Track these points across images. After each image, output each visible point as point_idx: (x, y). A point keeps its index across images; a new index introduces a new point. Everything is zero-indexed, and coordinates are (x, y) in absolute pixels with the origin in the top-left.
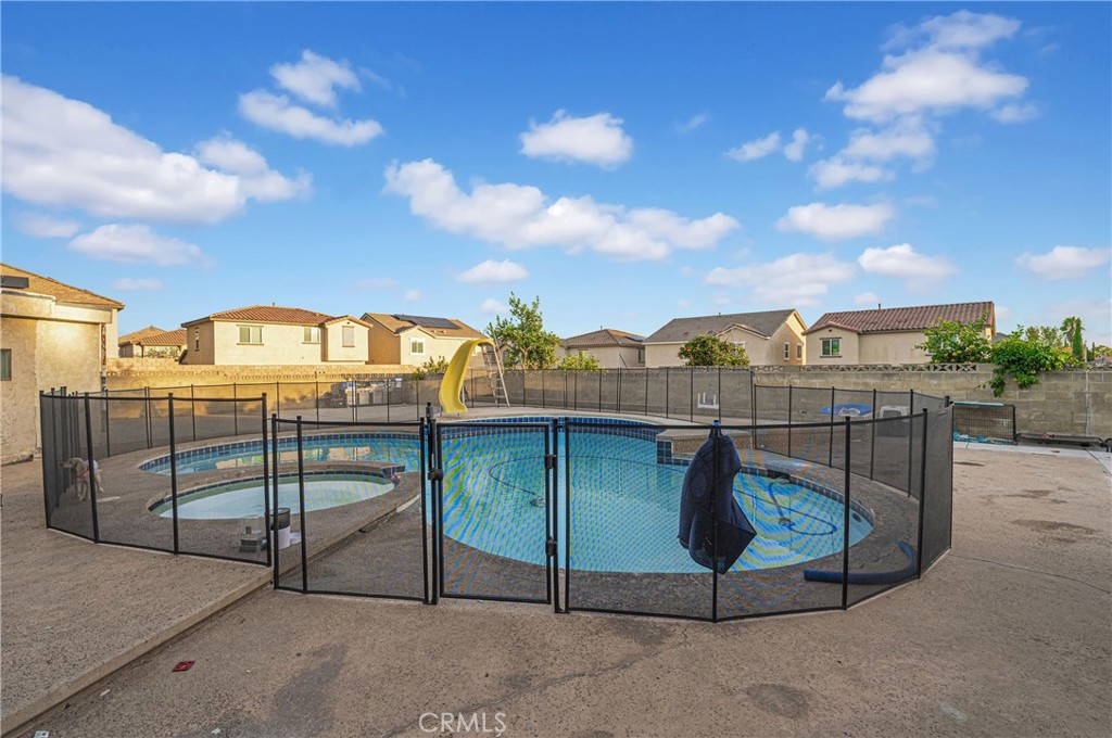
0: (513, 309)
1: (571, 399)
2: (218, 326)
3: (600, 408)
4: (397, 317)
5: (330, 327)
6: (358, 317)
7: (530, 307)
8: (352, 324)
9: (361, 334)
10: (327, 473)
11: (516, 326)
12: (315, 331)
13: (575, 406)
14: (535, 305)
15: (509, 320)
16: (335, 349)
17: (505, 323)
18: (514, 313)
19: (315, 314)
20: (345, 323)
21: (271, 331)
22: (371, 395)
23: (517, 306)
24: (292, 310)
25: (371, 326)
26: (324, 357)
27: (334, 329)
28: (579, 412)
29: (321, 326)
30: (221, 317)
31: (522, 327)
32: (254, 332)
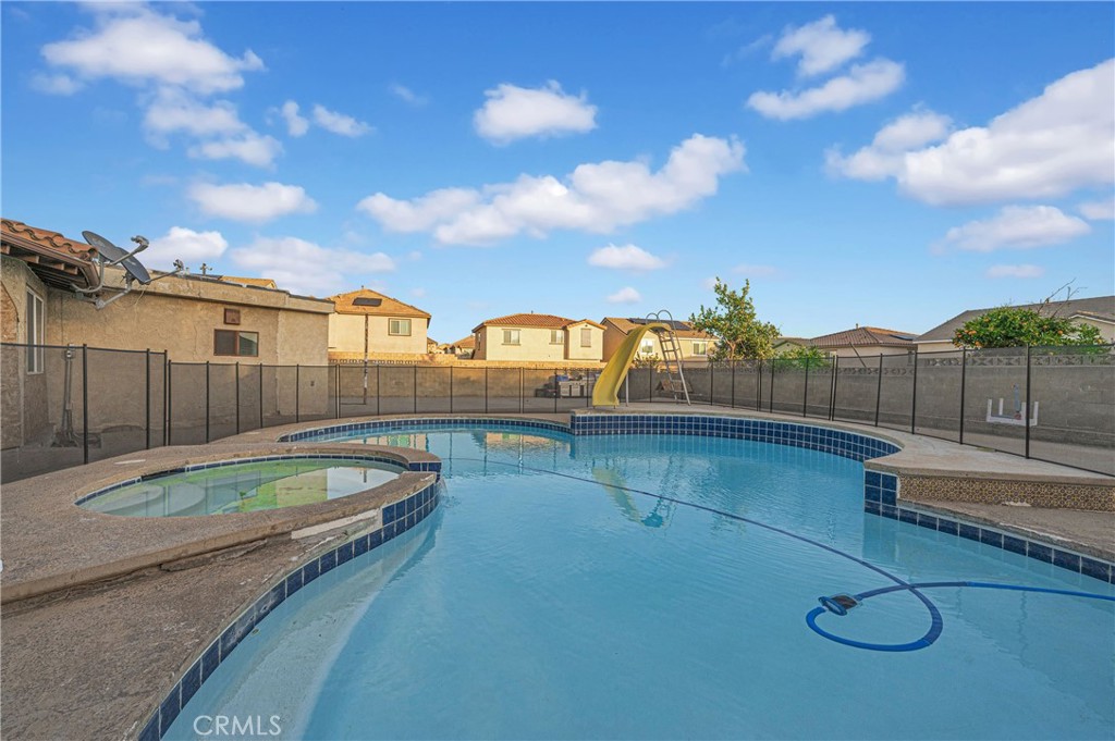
0: (718, 296)
1: (766, 399)
2: (490, 329)
3: (805, 411)
4: (631, 321)
5: (571, 329)
6: (599, 321)
7: (739, 294)
8: (589, 326)
9: (597, 336)
10: (376, 460)
11: (724, 317)
12: (560, 333)
13: (772, 408)
14: (745, 291)
15: (713, 310)
16: (576, 350)
17: (710, 313)
18: (721, 301)
19: (561, 319)
20: (583, 326)
21: (526, 334)
22: (582, 387)
23: (723, 292)
24: (545, 316)
25: (606, 328)
26: (566, 356)
27: (574, 331)
28: (776, 416)
29: (565, 328)
30: (491, 323)
31: (729, 318)
32: (514, 335)
